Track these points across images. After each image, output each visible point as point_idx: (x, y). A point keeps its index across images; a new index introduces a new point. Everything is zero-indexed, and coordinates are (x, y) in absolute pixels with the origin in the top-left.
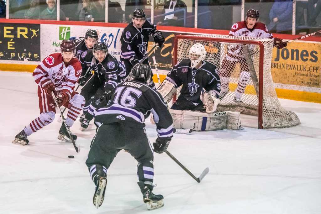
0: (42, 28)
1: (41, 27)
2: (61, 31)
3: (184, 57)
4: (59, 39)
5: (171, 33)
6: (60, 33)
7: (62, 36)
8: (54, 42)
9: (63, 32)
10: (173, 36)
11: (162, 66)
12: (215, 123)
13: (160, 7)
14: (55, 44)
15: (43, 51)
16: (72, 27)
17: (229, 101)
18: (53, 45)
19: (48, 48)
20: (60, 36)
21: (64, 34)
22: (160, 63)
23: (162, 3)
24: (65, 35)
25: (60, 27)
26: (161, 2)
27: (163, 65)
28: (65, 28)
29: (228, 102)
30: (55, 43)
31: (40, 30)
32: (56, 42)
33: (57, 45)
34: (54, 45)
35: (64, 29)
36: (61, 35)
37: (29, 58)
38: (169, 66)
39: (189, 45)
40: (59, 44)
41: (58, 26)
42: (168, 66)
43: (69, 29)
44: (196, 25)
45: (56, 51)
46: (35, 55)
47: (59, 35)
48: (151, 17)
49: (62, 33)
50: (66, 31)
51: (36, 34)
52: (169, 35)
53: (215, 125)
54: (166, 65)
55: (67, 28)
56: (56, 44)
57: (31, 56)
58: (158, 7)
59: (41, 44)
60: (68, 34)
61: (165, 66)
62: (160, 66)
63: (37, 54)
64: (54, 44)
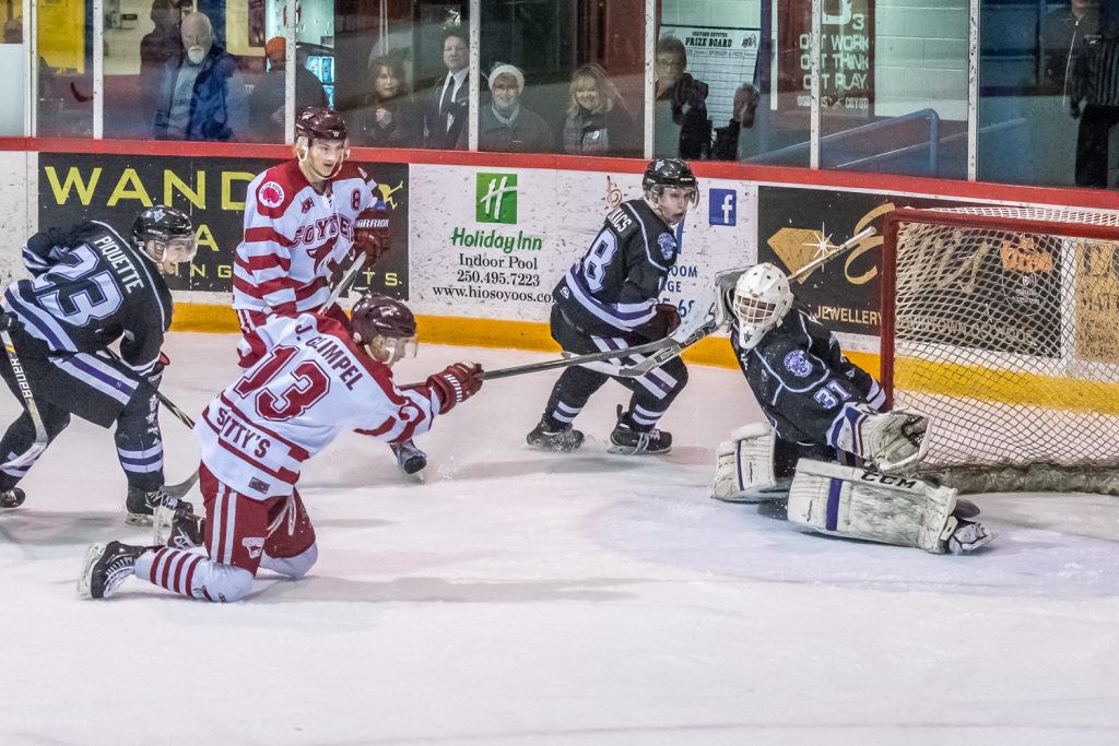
0: (413, 179)
1: (410, 176)
2: (482, 190)
3: (929, 289)
4: (475, 218)
5: (880, 200)
6: (478, 199)
7: (488, 206)
8: (456, 230)
9: (491, 193)
10: (889, 208)
11: (851, 321)
12: (867, 510)
13: (851, 99)
14: (462, 236)
15: (416, 261)
16: (522, 173)
17: (1086, 453)
18: (454, 239)
19: (436, 251)
20: (478, 207)
21: (494, 199)
22: (842, 306)
23: (857, 84)
24: (498, 204)
25: (480, 176)
26: (853, 83)
27: (853, 317)
28: (499, 177)
29: (1081, 456)
30: (459, 233)
31: (406, 185)
32: (464, 230)
33: (469, 239)
34: (458, 240)
35: (494, 181)
36: (485, 202)
37: (365, 289)
38: (875, 319)
39: (946, 244)
40: (474, 235)
41: (472, 172)
42: (872, 319)
43: (512, 180)
44: (972, 171)
45: (464, 262)
46: (387, 278)
47: (475, 204)
48: (809, 139)
49: (488, 198)
50: (502, 188)
51: (391, 199)
52: (877, 206)
53: (870, 515)
54: (864, 317)
55: (504, 180)
56: (466, 235)
57: (373, 278)
58: (843, 102)
59: (411, 236)
60: (506, 199)
61: (860, 318)
62: (843, 320)
63: (395, 275)
64: (456, 235)
